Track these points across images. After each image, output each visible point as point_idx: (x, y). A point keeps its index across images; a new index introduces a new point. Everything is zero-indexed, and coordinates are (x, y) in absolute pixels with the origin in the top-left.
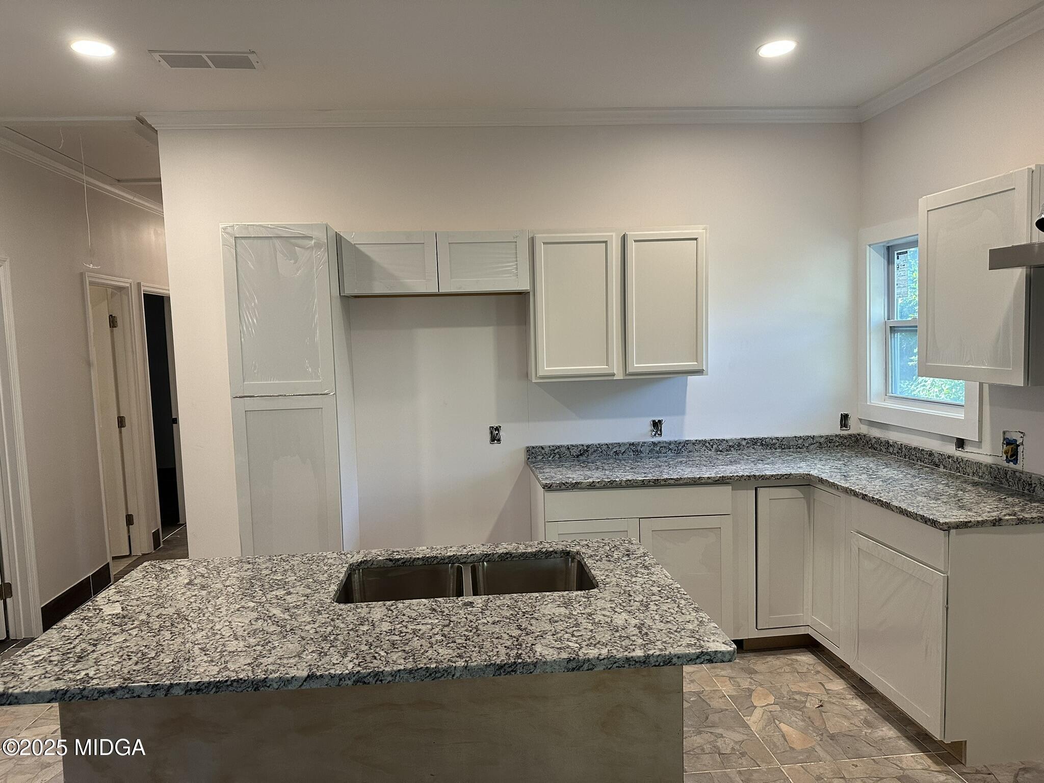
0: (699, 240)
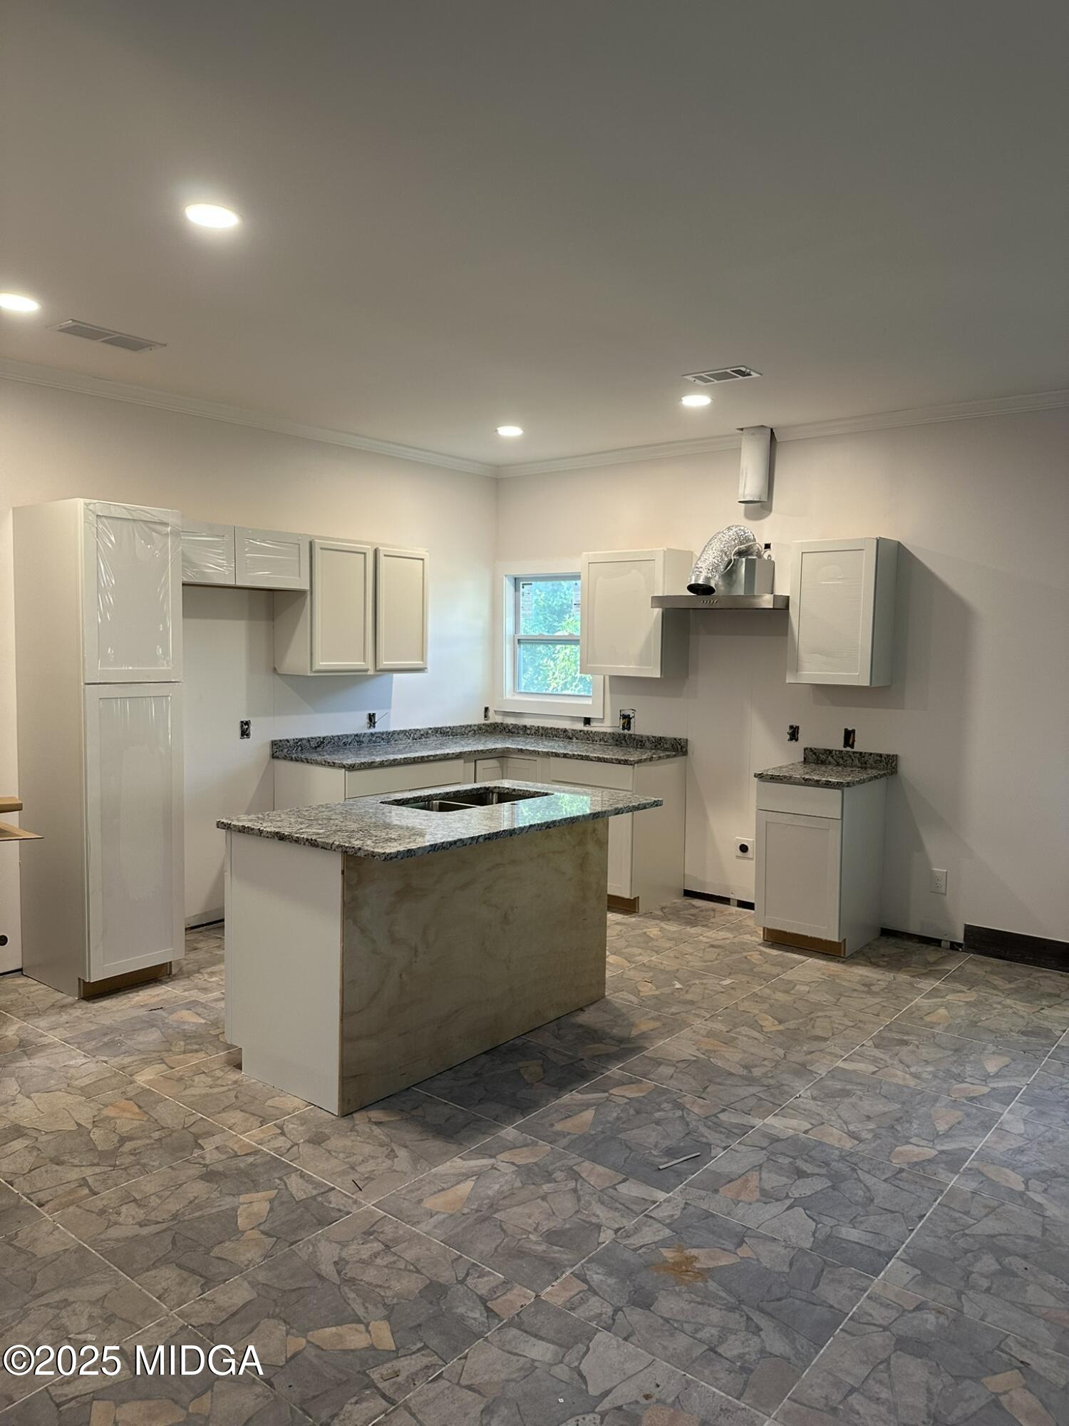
0: (425, 560)
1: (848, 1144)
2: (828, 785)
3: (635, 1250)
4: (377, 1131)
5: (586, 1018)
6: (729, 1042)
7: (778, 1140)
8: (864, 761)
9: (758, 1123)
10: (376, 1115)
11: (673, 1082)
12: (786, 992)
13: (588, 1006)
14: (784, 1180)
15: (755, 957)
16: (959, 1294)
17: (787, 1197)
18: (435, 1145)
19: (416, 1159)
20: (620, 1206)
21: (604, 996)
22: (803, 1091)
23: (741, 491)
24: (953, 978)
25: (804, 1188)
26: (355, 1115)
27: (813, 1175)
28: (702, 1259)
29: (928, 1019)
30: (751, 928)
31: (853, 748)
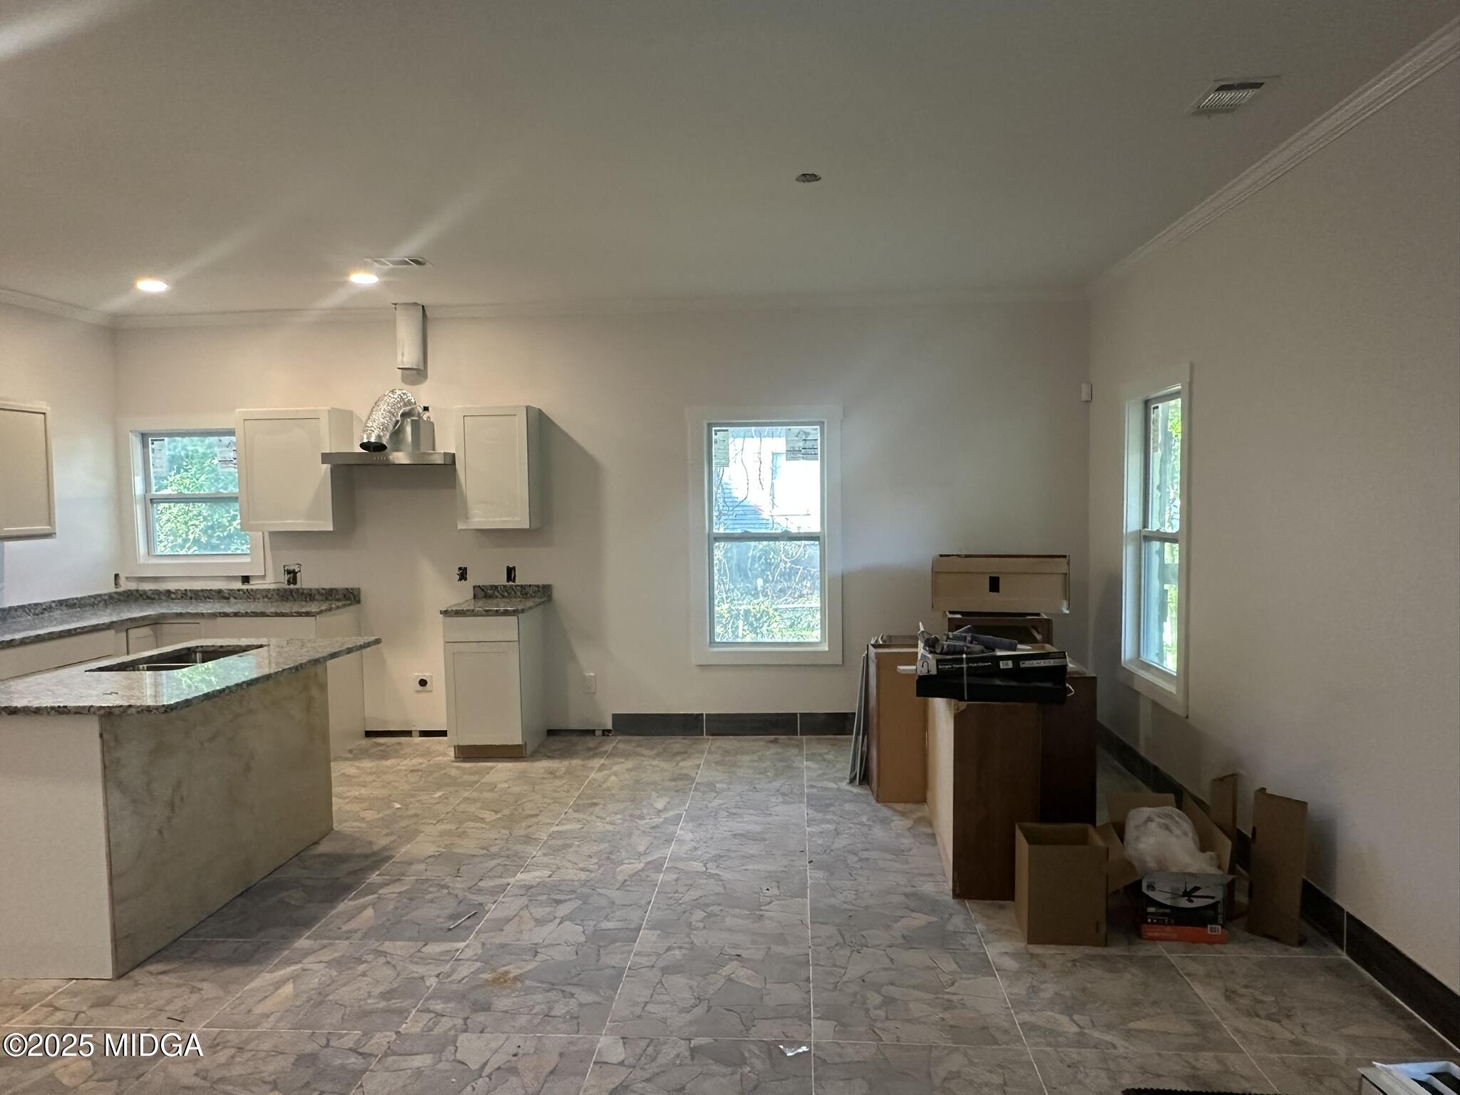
0: (47, 414)
1: (583, 875)
2: (506, 613)
3: (460, 982)
4: (165, 978)
5: (324, 847)
6: (463, 835)
7: (532, 887)
8: (525, 592)
9: (512, 880)
10: (153, 968)
11: (428, 873)
12: (492, 790)
13: (321, 839)
14: (548, 909)
15: (453, 772)
16: (688, 935)
17: (555, 918)
18: (235, 971)
19: (225, 986)
20: (431, 961)
21: (333, 829)
22: (535, 852)
23: (399, 358)
24: (611, 755)
25: (563, 910)
26: (131, 974)
27: (566, 901)
28: (512, 971)
29: (605, 786)
30: (444, 750)
31: (514, 582)
